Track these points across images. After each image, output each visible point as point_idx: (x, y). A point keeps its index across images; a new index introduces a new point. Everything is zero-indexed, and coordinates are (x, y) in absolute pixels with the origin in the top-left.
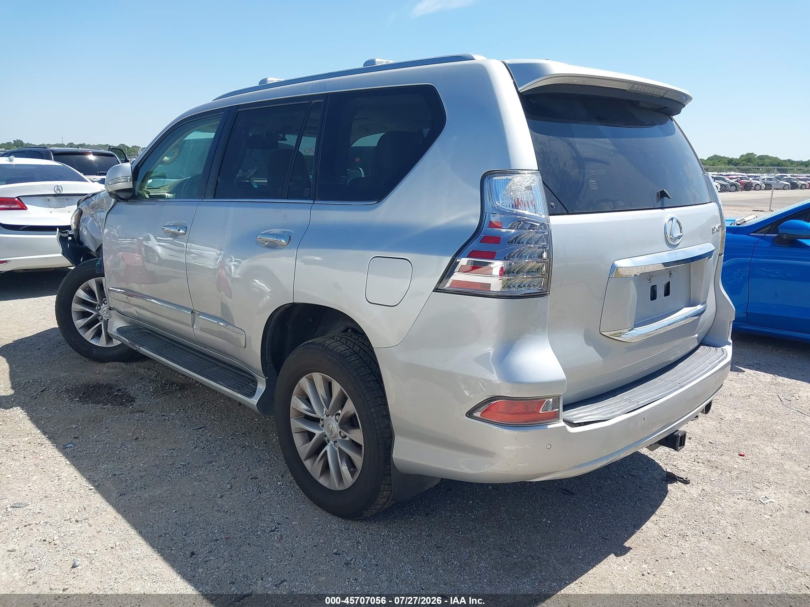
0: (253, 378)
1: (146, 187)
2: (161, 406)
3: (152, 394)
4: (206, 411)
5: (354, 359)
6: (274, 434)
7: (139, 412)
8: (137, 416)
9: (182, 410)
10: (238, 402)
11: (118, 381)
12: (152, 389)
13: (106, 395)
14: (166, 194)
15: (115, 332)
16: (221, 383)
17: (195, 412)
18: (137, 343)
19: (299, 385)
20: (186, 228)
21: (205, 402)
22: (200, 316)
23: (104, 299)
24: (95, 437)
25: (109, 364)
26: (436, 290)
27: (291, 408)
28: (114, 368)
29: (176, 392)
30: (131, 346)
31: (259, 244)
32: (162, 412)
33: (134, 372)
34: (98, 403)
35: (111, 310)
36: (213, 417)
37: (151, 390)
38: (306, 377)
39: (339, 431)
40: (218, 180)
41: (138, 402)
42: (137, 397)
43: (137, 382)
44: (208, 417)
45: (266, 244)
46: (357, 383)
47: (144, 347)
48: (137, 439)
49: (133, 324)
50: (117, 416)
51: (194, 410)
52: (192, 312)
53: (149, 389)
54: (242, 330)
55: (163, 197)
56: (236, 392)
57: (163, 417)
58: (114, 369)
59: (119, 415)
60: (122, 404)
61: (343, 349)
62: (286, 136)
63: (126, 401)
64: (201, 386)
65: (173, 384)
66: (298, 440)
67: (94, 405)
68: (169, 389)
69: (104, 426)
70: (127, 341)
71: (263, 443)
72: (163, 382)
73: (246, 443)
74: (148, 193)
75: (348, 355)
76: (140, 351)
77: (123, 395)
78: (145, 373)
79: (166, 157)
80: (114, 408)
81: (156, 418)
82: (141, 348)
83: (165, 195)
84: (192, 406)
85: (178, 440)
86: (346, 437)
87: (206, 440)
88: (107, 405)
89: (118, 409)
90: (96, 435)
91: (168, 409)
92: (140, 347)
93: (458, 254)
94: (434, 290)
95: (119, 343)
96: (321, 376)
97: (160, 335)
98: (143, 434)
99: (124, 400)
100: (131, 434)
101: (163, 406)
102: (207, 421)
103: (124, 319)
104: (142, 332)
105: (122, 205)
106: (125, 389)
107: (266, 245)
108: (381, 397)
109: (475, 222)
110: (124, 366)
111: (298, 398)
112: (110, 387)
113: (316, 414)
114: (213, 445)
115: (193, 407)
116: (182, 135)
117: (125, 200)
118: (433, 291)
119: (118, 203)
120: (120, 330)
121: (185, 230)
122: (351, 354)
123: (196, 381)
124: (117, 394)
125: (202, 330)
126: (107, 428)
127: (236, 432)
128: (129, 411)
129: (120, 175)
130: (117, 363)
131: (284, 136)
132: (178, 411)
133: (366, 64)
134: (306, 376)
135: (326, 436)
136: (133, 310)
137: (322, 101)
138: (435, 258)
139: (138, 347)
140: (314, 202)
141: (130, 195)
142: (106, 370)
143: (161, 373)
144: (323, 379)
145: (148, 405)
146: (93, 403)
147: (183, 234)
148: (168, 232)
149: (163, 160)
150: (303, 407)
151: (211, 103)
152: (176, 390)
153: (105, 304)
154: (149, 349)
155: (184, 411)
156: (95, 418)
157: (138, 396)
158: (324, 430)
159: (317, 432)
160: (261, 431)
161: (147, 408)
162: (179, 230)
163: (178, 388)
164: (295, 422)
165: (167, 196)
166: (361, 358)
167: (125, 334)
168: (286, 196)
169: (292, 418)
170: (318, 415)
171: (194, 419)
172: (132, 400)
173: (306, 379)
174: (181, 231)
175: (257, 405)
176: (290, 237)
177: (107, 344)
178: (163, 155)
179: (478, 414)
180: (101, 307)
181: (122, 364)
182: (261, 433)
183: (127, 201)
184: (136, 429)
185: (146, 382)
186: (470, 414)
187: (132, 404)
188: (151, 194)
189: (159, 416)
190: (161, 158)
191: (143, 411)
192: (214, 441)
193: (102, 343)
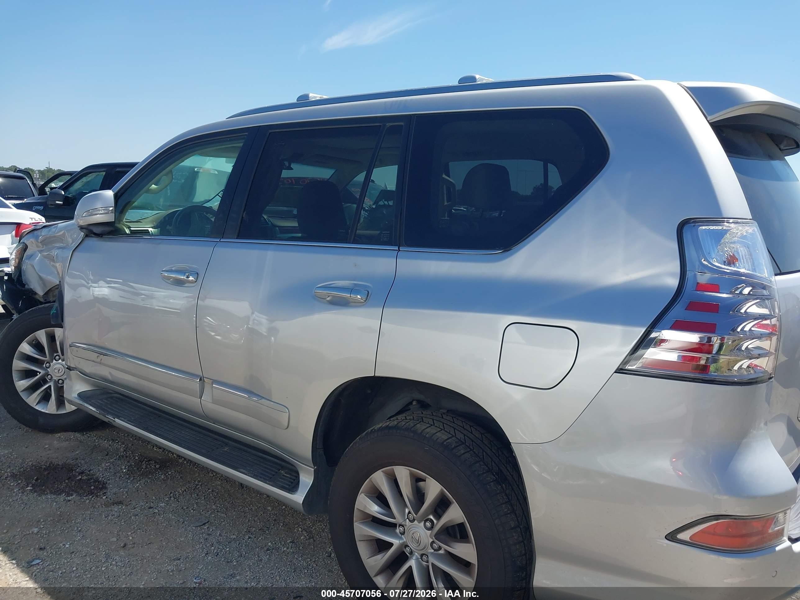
0: (293, 468)
1: (124, 220)
2: (143, 493)
3: (128, 476)
4: (203, 498)
5: (462, 452)
6: (300, 529)
7: (116, 503)
8: (116, 510)
9: (172, 498)
10: (239, 482)
11: (77, 459)
12: (125, 469)
13: (67, 481)
14: (150, 229)
15: (76, 398)
16: (244, 471)
17: (189, 500)
18: (109, 413)
19: (370, 480)
20: (198, 274)
21: (197, 485)
22: (214, 385)
23: (55, 355)
24: (67, 546)
25: (59, 434)
26: (620, 370)
27: (355, 509)
28: (67, 440)
29: (157, 473)
30: (101, 417)
31: (320, 299)
32: (147, 503)
33: (95, 445)
34: (58, 492)
35: (70, 370)
36: (214, 507)
37: (124, 471)
38: (382, 471)
39: (431, 540)
40: (244, 216)
41: (112, 490)
42: (108, 482)
43: (103, 459)
44: (208, 506)
45: (328, 299)
46: (473, 485)
47: (121, 418)
48: (125, 545)
49: (99, 387)
50: (89, 512)
51: (187, 497)
52: (200, 380)
53: (122, 469)
54: (287, 408)
55: (147, 232)
56: (269, 484)
57: (151, 510)
58: (67, 442)
59: (91, 510)
60: (91, 493)
61: (445, 437)
62: (292, 165)
63: (96, 488)
64: (185, 462)
65: (150, 461)
66: (363, 550)
67: (55, 496)
68: (146, 467)
69: (76, 529)
70: (94, 409)
71: (291, 542)
72: (137, 458)
73: (270, 544)
74: (129, 228)
75: (453, 446)
76: (114, 423)
77: (89, 480)
78: (110, 446)
79: (153, 185)
80: (83, 500)
81: (142, 512)
82: (116, 420)
83: (148, 230)
84: (183, 492)
85: (180, 544)
86: (440, 548)
87: (217, 543)
88: (72, 495)
89: (88, 501)
90: (69, 544)
91: (154, 498)
92: (114, 419)
93: (654, 325)
94: (616, 370)
95: (74, 408)
96: (408, 471)
97: (141, 403)
98: (131, 538)
99: (92, 488)
100: (115, 539)
101: (146, 494)
102: (209, 513)
103: (87, 381)
104: (112, 398)
105: (93, 242)
106: (89, 471)
107: (328, 301)
108: (506, 502)
109: (673, 282)
110: (80, 437)
111: (365, 495)
112: (68, 469)
113: (395, 519)
114: (228, 549)
115: (185, 492)
116: (178, 159)
117: (99, 235)
118: (615, 372)
119: (87, 238)
120: (81, 396)
121: (196, 277)
122: (458, 445)
123: (178, 456)
124: (81, 479)
125: (215, 402)
126: (80, 531)
127: (251, 527)
128: (104, 503)
129: (99, 205)
130: (70, 433)
131: (290, 165)
132: (167, 499)
133: (461, 81)
134: (384, 469)
135: (407, 546)
136: (105, 372)
137: (402, 124)
138: (618, 329)
139: (113, 419)
140: (399, 249)
141: (107, 229)
142: (58, 444)
143: (130, 445)
144: (410, 475)
145: (127, 492)
146: (51, 493)
147: (191, 282)
148: (169, 278)
149: (150, 188)
150: (375, 509)
151: (224, 122)
152: (156, 469)
153: (56, 360)
154: (128, 421)
155: (176, 500)
156: (60, 516)
157: (109, 480)
158: (404, 539)
159: (396, 542)
160: (282, 524)
161: (126, 496)
162: (188, 277)
163: (157, 466)
164: (361, 527)
165: (151, 231)
166: (471, 450)
167: (90, 401)
168: (352, 239)
169: (356, 522)
170: (398, 519)
171: (192, 511)
172: (101, 486)
173: (382, 473)
174: (191, 278)
175: (303, 503)
176: (368, 292)
177: (57, 411)
178: (151, 183)
179: (685, 536)
180: (51, 364)
181: (78, 435)
182: (283, 528)
183: (102, 237)
184: (120, 531)
185: (115, 460)
186: (672, 537)
187: (105, 493)
188: (132, 229)
189: (145, 508)
190: (147, 187)
191: (120, 503)
192: (227, 543)
193: (51, 408)
